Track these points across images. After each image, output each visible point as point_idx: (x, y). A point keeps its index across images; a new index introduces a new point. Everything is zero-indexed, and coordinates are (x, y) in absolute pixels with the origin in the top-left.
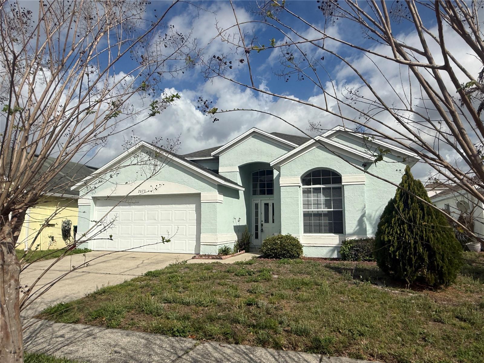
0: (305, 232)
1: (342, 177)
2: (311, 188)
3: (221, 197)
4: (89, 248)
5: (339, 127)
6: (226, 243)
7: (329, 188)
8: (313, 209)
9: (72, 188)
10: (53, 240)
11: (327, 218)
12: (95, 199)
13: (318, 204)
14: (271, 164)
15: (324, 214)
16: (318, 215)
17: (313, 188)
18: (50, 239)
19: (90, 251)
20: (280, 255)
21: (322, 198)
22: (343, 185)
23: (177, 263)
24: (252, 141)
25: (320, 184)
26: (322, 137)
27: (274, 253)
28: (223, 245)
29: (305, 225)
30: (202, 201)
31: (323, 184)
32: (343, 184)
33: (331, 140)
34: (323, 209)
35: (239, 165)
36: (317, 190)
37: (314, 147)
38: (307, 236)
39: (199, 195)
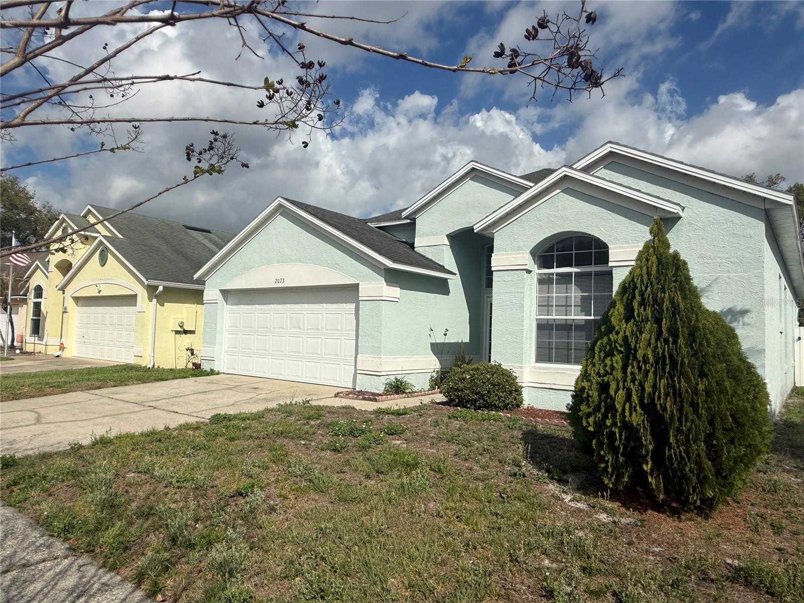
0: (539, 359)
1: (610, 251)
2: (553, 274)
3: (395, 292)
4: (216, 370)
5: (609, 145)
6: (400, 372)
7: (589, 274)
8: (555, 316)
9: (196, 276)
10: (192, 354)
11: (583, 334)
12: (225, 293)
13: (565, 306)
14: (475, 227)
15: (575, 325)
16: (565, 327)
17: (557, 274)
18: (189, 353)
19: (218, 373)
20: (467, 402)
21: (575, 293)
22: (612, 267)
23: (294, 402)
24: (470, 185)
25: (571, 266)
26: (575, 170)
27: (458, 397)
28: (394, 377)
29: (539, 348)
30: (360, 299)
31: (577, 265)
32: (610, 264)
33: (592, 175)
34: (577, 316)
35: (447, 233)
36: (565, 278)
37: (558, 191)
38: (540, 368)
39: (355, 287)
